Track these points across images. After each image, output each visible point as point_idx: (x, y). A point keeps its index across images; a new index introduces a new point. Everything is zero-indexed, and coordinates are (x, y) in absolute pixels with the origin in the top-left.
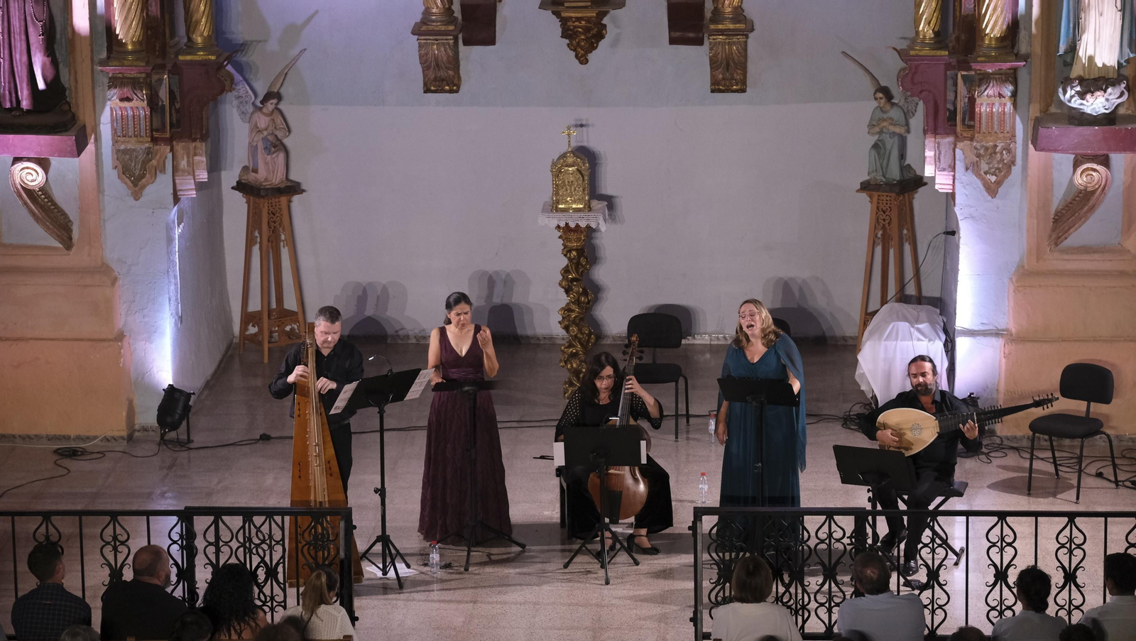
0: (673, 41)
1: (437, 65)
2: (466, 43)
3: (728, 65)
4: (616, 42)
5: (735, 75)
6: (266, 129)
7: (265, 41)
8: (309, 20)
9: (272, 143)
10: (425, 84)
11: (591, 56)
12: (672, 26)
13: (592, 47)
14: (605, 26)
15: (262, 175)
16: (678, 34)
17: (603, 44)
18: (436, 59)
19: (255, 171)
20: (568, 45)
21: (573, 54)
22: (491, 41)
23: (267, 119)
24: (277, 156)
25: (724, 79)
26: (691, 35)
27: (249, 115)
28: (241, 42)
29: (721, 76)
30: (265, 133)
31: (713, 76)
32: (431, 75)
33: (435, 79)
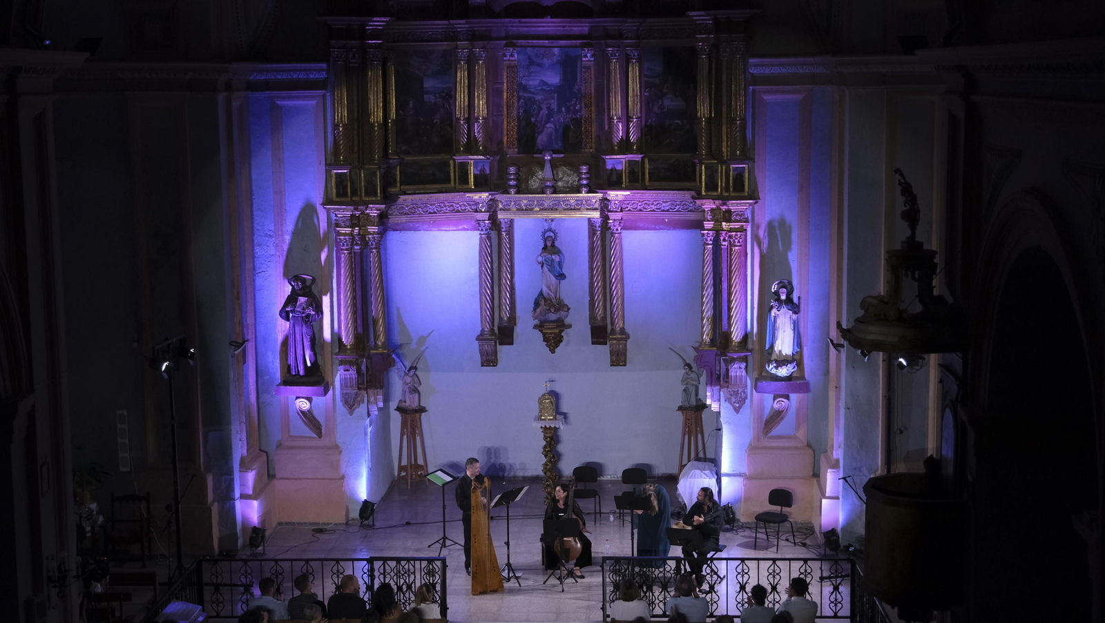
0: (593, 343)
1: (487, 354)
2: (500, 344)
3: (618, 354)
4: (567, 344)
5: (621, 358)
6: (410, 383)
7: (410, 343)
8: (430, 334)
9: (413, 389)
10: (482, 363)
11: (557, 350)
12: (593, 336)
13: (557, 346)
14: (563, 336)
15: (408, 404)
16: (596, 340)
17: (562, 344)
18: (487, 352)
19: (405, 402)
20: (546, 345)
21: (548, 349)
22: (511, 343)
23: (411, 379)
24: (415, 395)
25: (616, 360)
26: (601, 340)
27: (402, 377)
29: (614, 359)
30: (410, 385)
31: (611, 359)
32: (485, 358)
33: (486, 360)
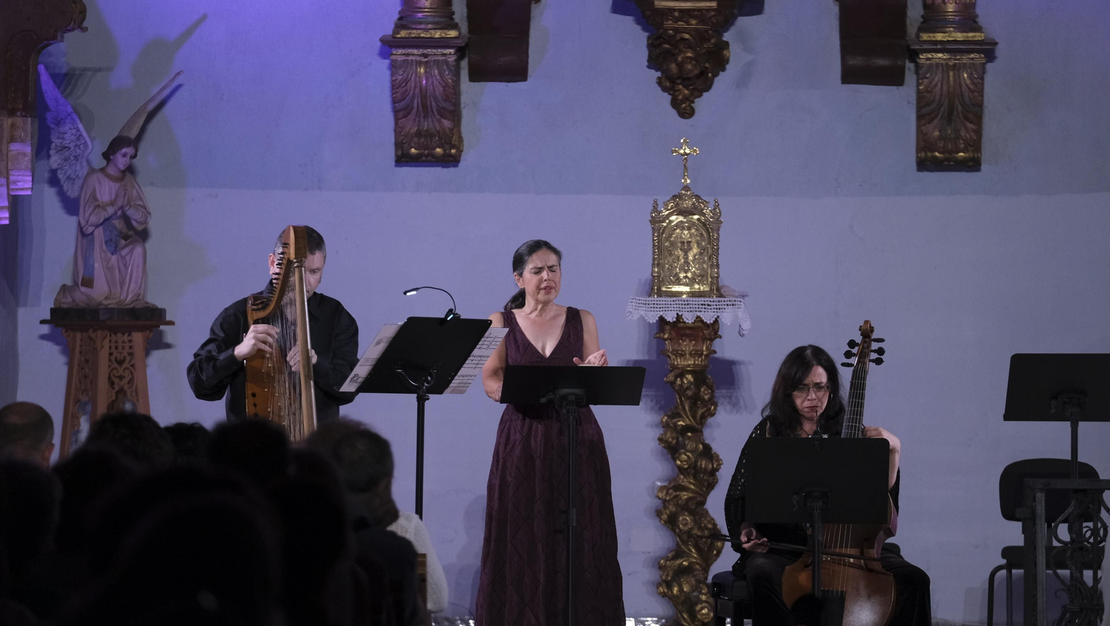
0: (850, 76)
1: (425, 106)
2: (476, 76)
3: (951, 109)
4: (743, 81)
5: (963, 133)
6: (112, 204)
7: (109, 69)
8: (188, 34)
9: (121, 232)
10: (399, 145)
11: (703, 104)
12: (848, 47)
13: (702, 83)
14: (727, 44)
15: (100, 292)
16: (856, 61)
17: (722, 82)
18: (424, 95)
19: (88, 283)
20: (660, 82)
21: (667, 98)
22: (518, 72)
23: (115, 186)
24: (131, 251)
25: (941, 138)
26: (882, 62)
27: (81, 182)
28: (64, 71)
29: (937, 133)
30: (111, 210)
31: (921, 135)
32: (411, 126)
33: (419, 134)
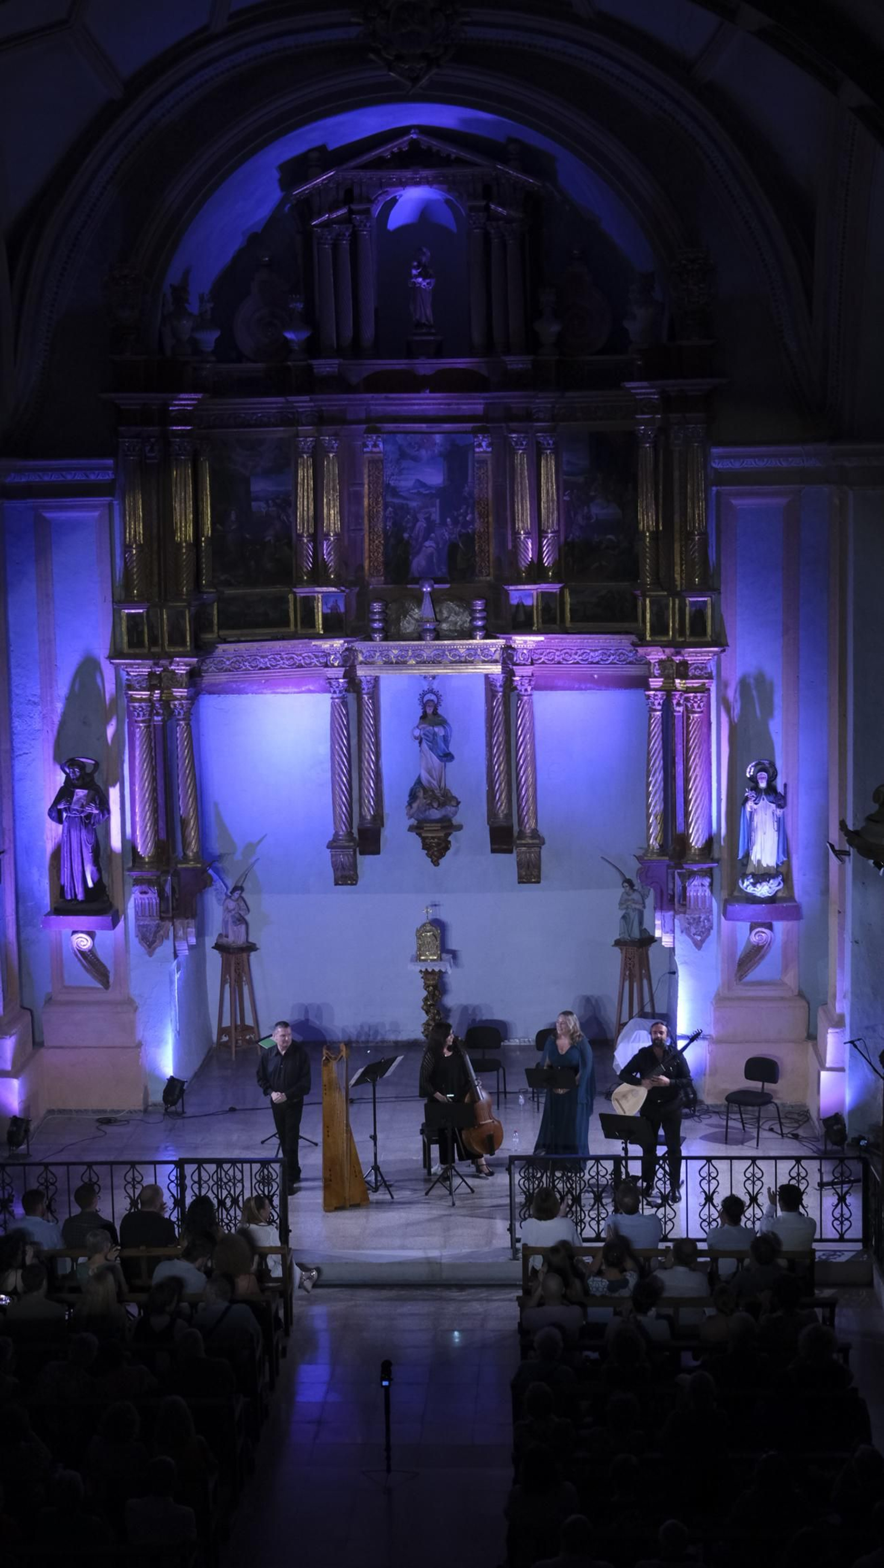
0: (493, 851)
1: (343, 868)
2: (361, 853)
3: (529, 865)
4: (457, 852)
5: (534, 872)
6: (234, 910)
7: (234, 853)
8: (260, 841)
9: (238, 919)
10: (336, 880)
11: (442, 861)
12: (493, 841)
13: (442, 855)
14: (450, 842)
15: (231, 939)
16: (496, 847)
17: (449, 853)
18: (342, 864)
19: (227, 936)
20: (427, 854)
21: (430, 860)
22: (378, 852)
23: (235, 903)
24: (241, 927)
25: (526, 875)
26: (505, 847)
27: (223, 901)
29: (524, 873)
30: (233, 912)
31: (519, 873)
32: (339, 874)
33: (342, 877)
